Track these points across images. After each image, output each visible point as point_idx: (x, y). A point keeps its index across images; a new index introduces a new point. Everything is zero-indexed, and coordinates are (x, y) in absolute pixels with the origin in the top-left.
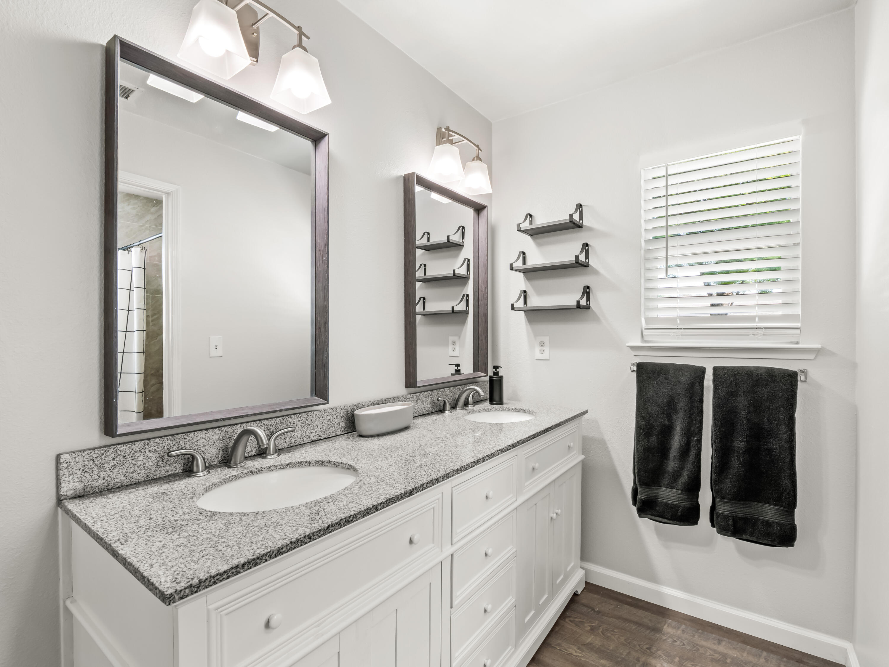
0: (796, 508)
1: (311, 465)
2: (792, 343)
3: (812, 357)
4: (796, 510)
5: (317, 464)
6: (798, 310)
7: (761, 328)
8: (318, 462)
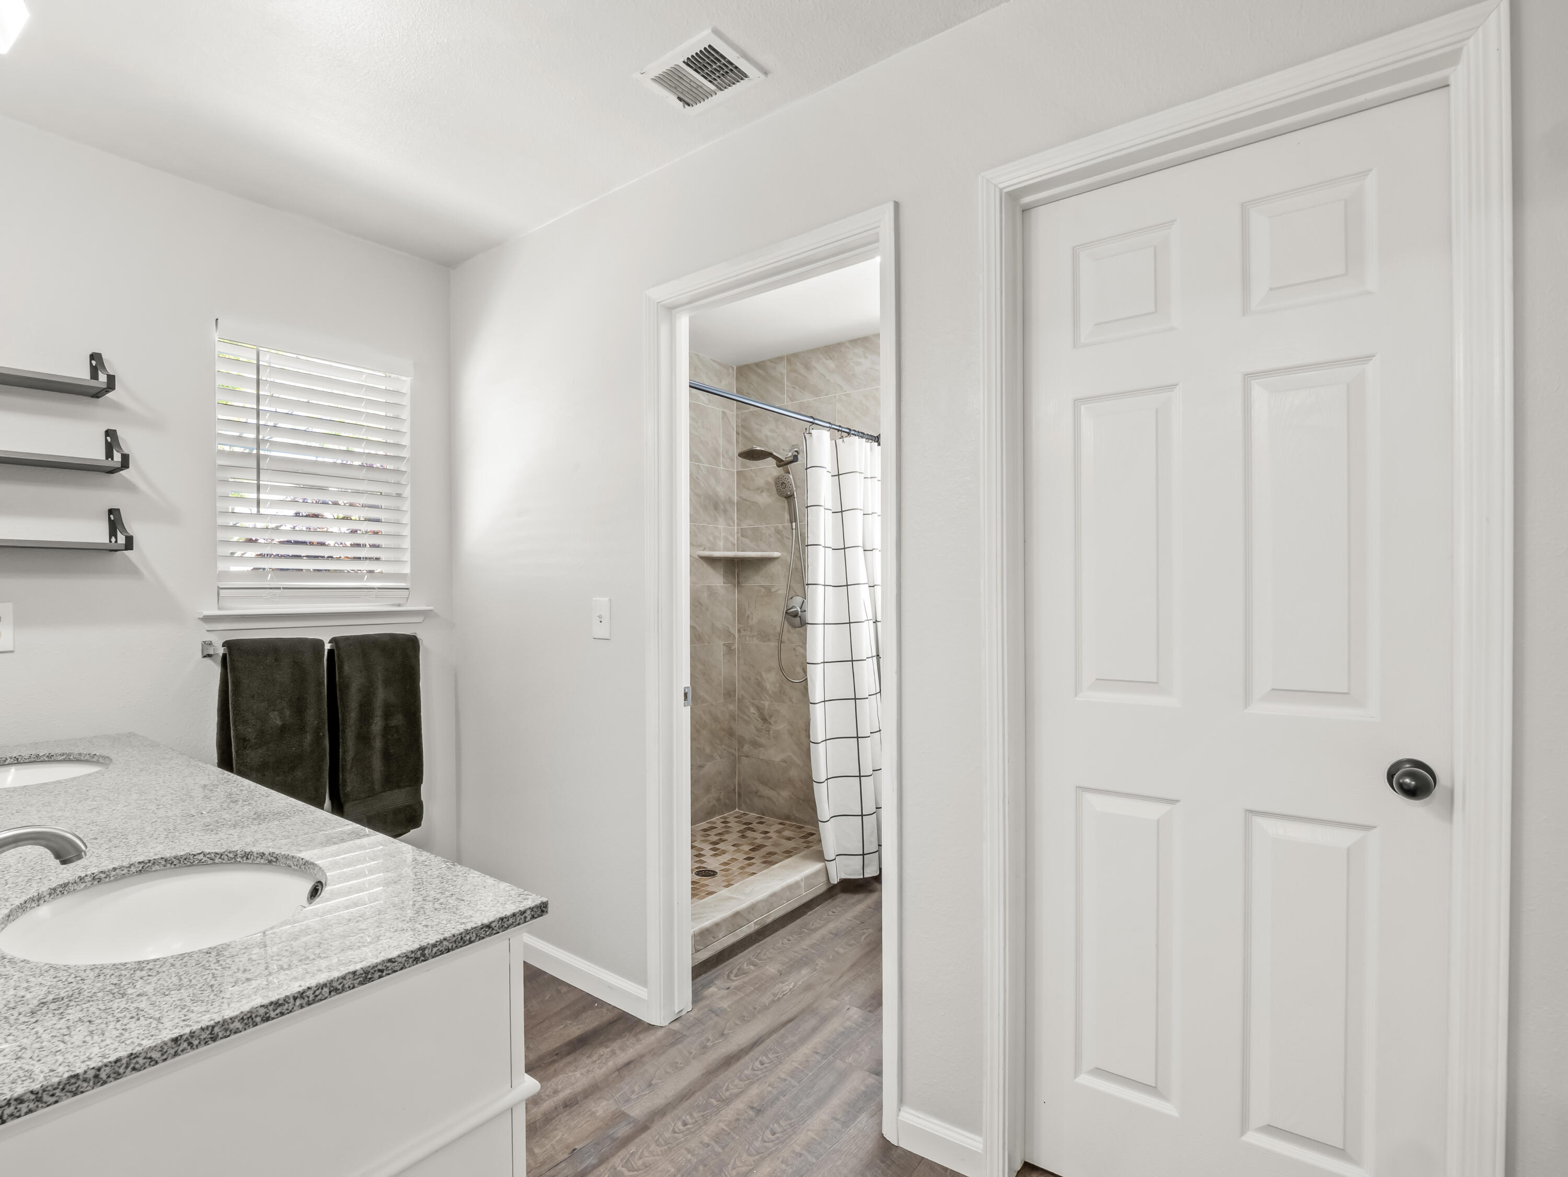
0: (422, 783)
1: (42, 902)
2: (394, 605)
3: (420, 619)
4: (422, 785)
5: (52, 896)
6: (407, 570)
7: (374, 588)
8: (54, 889)
